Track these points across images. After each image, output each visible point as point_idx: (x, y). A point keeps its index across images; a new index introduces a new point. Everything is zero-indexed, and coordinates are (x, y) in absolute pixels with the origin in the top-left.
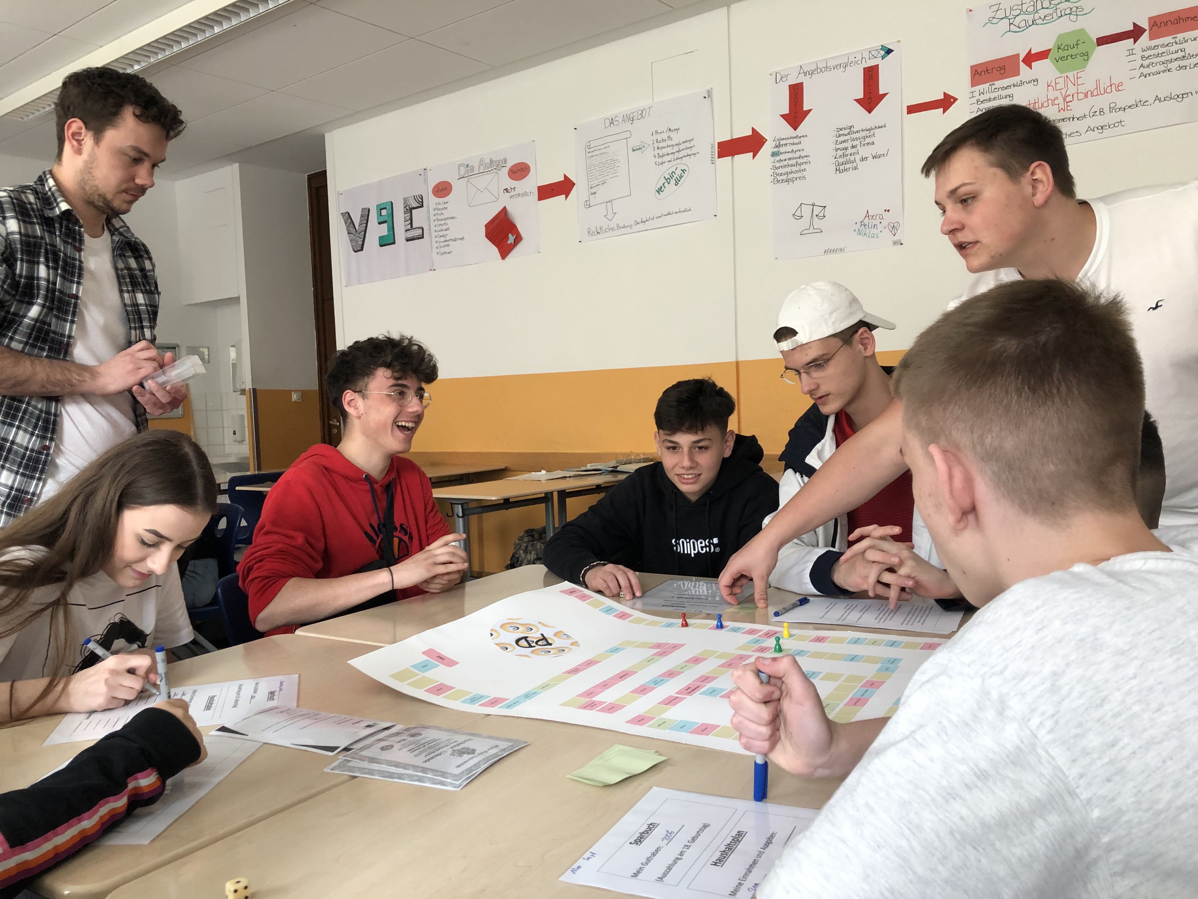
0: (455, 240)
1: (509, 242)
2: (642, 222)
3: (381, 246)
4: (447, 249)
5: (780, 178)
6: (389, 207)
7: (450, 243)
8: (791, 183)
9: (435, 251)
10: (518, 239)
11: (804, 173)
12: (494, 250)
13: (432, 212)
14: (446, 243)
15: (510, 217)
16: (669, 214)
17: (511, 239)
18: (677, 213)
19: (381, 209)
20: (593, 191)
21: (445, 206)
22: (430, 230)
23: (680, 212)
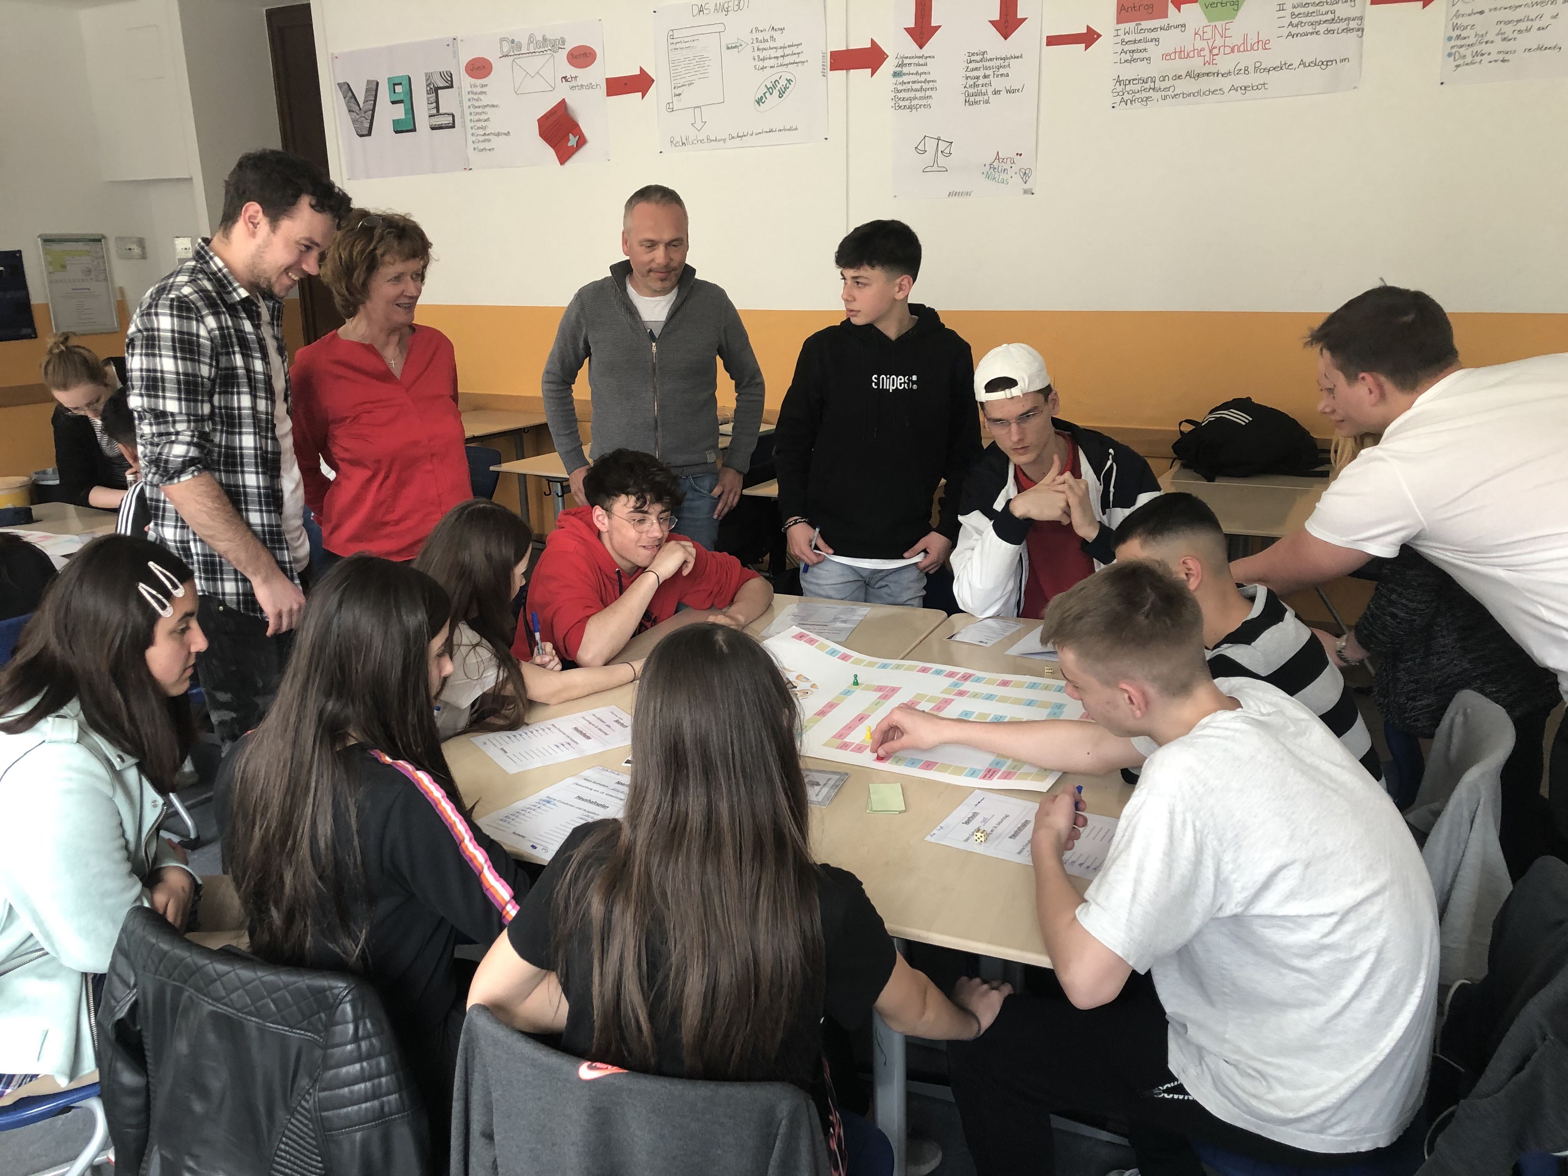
0: (498, 134)
1: (570, 144)
2: (738, 137)
3: (397, 132)
4: (487, 145)
5: (902, 103)
6: (405, 82)
7: (491, 137)
8: (914, 110)
9: (471, 146)
10: (582, 141)
11: (930, 101)
12: (551, 152)
13: (466, 97)
14: (486, 137)
15: (570, 112)
16: (771, 131)
17: (573, 141)
18: (780, 130)
19: (395, 85)
20: (677, 91)
21: (484, 89)
22: (463, 117)
23: (785, 130)
